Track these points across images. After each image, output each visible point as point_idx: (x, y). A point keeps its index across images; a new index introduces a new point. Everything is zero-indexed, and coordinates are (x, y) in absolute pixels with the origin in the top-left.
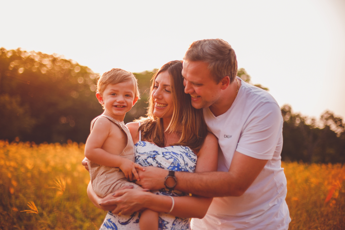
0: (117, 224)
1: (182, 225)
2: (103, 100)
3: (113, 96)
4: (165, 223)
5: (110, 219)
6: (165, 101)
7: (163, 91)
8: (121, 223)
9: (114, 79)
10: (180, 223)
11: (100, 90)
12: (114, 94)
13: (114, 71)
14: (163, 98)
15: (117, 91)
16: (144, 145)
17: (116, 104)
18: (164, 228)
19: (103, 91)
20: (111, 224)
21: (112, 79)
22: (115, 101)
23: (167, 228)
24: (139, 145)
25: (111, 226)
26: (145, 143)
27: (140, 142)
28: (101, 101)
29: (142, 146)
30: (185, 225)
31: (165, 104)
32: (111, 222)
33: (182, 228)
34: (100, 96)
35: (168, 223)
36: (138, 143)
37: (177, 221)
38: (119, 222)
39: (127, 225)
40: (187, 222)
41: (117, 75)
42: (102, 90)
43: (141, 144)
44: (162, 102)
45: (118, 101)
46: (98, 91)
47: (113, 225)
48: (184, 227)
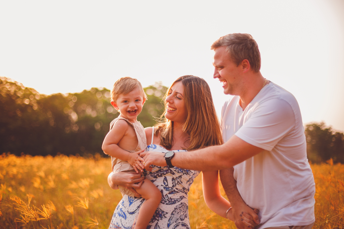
0: (126, 213)
1: (181, 215)
2: (117, 107)
3: (126, 103)
4: (165, 213)
5: (122, 209)
6: (175, 106)
7: (175, 97)
8: (129, 212)
9: (124, 88)
10: (178, 213)
11: (114, 99)
12: (126, 102)
13: (123, 81)
14: (173, 103)
15: (128, 99)
16: (155, 148)
17: (129, 109)
18: (163, 218)
19: (116, 100)
20: (122, 212)
21: (122, 89)
22: (128, 107)
23: (165, 217)
24: (151, 147)
25: (122, 215)
26: (156, 146)
27: (152, 145)
28: (116, 107)
29: (153, 148)
30: (183, 214)
31: (174, 108)
32: (122, 211)
33: (181, 217)
34: (114, 103)
35: (167, 213)
36: (150, 145)
37: (176, 211)
38: (128, 212)
39: (133, 215)
40: (185, 213)
41: (126, 85)
42: (116, 98)
43: (152, 146)
44: (172, 106)
45: (130, 107)
46: (112, 99)
47: (123, 214)
48: (183, 216)
